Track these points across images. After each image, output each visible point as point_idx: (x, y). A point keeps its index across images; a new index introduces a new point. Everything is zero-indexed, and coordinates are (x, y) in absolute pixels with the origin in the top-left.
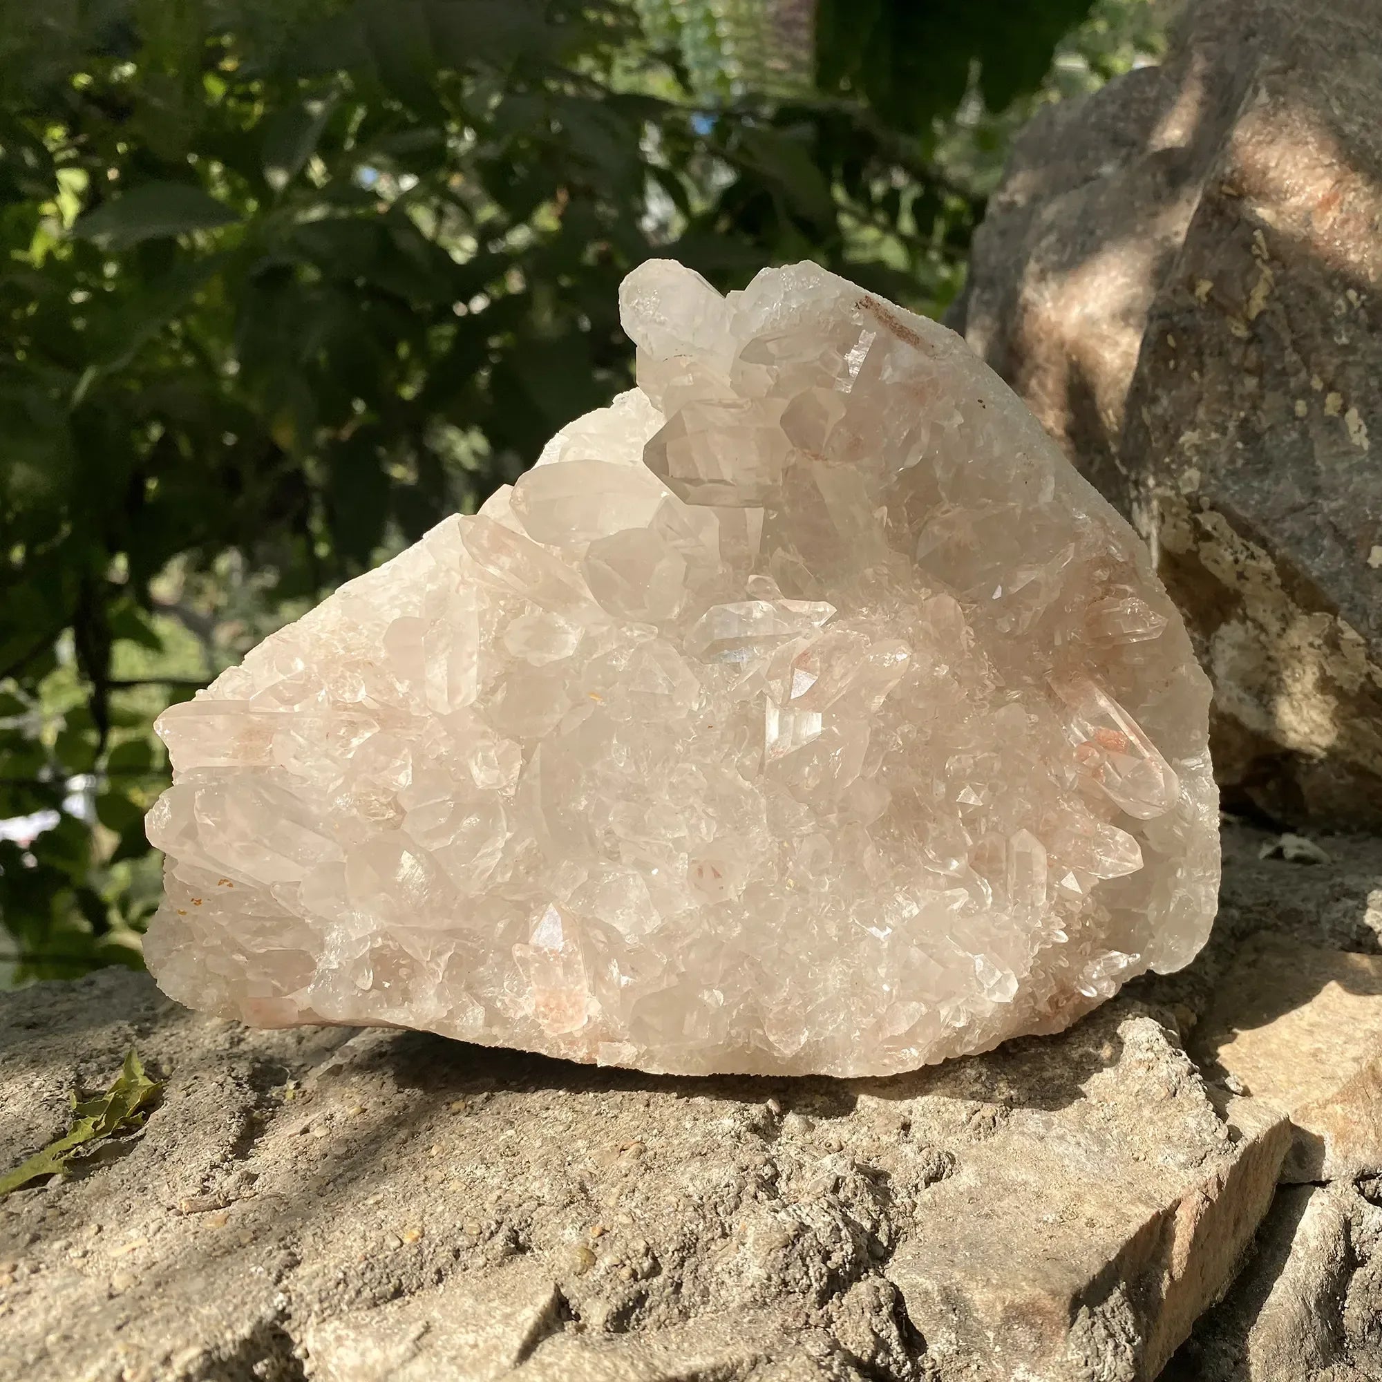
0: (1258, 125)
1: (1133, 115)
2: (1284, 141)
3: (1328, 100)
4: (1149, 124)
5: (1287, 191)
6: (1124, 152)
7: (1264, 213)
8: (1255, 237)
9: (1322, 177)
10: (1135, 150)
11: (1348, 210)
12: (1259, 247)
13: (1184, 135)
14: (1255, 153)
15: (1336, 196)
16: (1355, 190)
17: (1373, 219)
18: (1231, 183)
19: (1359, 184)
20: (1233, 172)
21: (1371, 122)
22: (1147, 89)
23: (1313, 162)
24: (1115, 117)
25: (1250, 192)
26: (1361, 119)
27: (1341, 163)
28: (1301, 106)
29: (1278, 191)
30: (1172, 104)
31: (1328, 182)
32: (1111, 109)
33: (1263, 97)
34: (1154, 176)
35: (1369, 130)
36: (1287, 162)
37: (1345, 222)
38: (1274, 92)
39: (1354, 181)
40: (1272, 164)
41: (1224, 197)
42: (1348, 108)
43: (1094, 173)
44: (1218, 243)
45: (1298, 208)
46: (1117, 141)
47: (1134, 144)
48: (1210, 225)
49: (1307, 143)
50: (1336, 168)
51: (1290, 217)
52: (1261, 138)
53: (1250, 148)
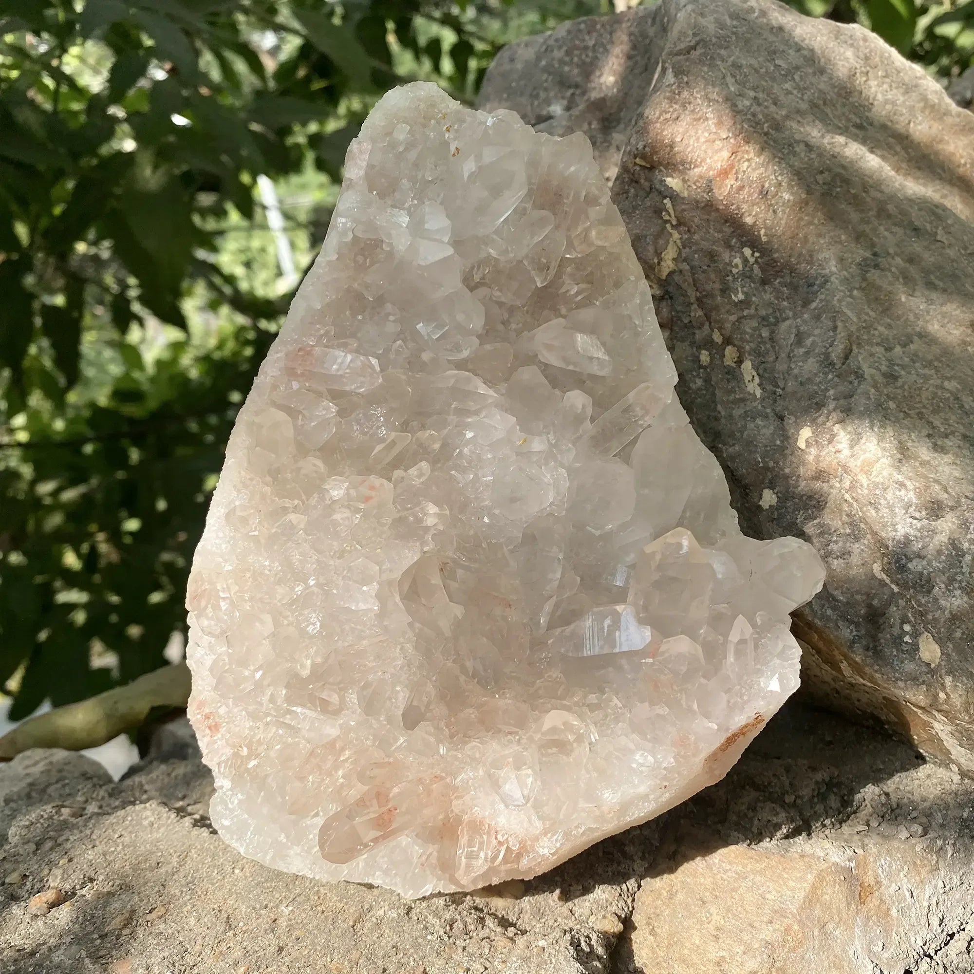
0: (665, 104)
1: (576, 59)
2: (686, 119)
3: (724, 77)
4: (589, 69)
5: (691, 162)
6: (569, 93)
7: (673, 182)
8: (665, 205)
9: (721, 150)
10: (578, 92)
11: (742, 180)
12: (669, 215)
13: (616, 82)
14: (663, 130)
15: (732, 167)
16: (748, 160)
17: (763, 186)
18: (644, 157)
19: (752, 155)
20: (645, 147)
21: (761, 95)
22: (587, 37)
23: (713, 137)
24: (562, 62)
25: (660, 164)
26: (752, 94)
27: (736, 136)
28: (702, 84)
29: (683, 163)
30: (606, 51)
31: (725, 154)
32: (558, 54)
33: (670, 78)
34: (590, 124)
35: (759, 104)
36: (690, 136)
37: (741, 188)
38: (678, 73)
39: (747, 152)
40: (678, 139)
41: (638, 168)
42: (742, 84)
43: (544, 113)
44: (635, 208)
45: (701, 177)
46: (563, 83)
47: (577, 86)
48: (627, 192)
49: (707, 119)
50: (732, 140)
51: (694, 183)
52: (668, 116)
53: (658, 125)
